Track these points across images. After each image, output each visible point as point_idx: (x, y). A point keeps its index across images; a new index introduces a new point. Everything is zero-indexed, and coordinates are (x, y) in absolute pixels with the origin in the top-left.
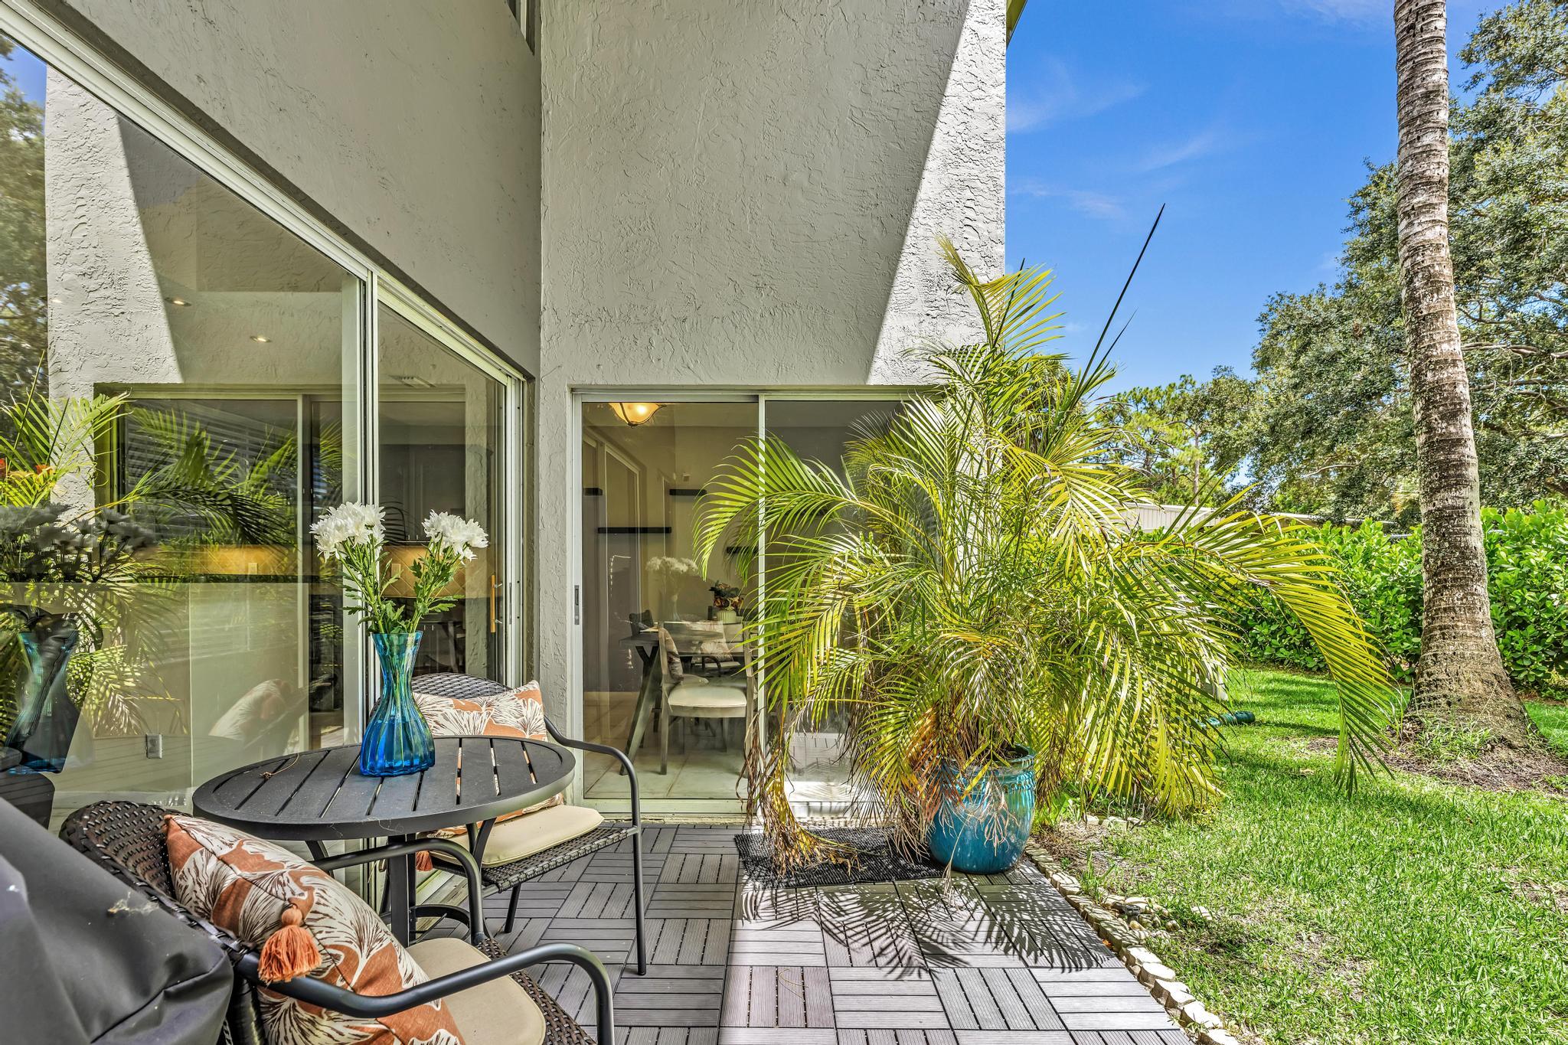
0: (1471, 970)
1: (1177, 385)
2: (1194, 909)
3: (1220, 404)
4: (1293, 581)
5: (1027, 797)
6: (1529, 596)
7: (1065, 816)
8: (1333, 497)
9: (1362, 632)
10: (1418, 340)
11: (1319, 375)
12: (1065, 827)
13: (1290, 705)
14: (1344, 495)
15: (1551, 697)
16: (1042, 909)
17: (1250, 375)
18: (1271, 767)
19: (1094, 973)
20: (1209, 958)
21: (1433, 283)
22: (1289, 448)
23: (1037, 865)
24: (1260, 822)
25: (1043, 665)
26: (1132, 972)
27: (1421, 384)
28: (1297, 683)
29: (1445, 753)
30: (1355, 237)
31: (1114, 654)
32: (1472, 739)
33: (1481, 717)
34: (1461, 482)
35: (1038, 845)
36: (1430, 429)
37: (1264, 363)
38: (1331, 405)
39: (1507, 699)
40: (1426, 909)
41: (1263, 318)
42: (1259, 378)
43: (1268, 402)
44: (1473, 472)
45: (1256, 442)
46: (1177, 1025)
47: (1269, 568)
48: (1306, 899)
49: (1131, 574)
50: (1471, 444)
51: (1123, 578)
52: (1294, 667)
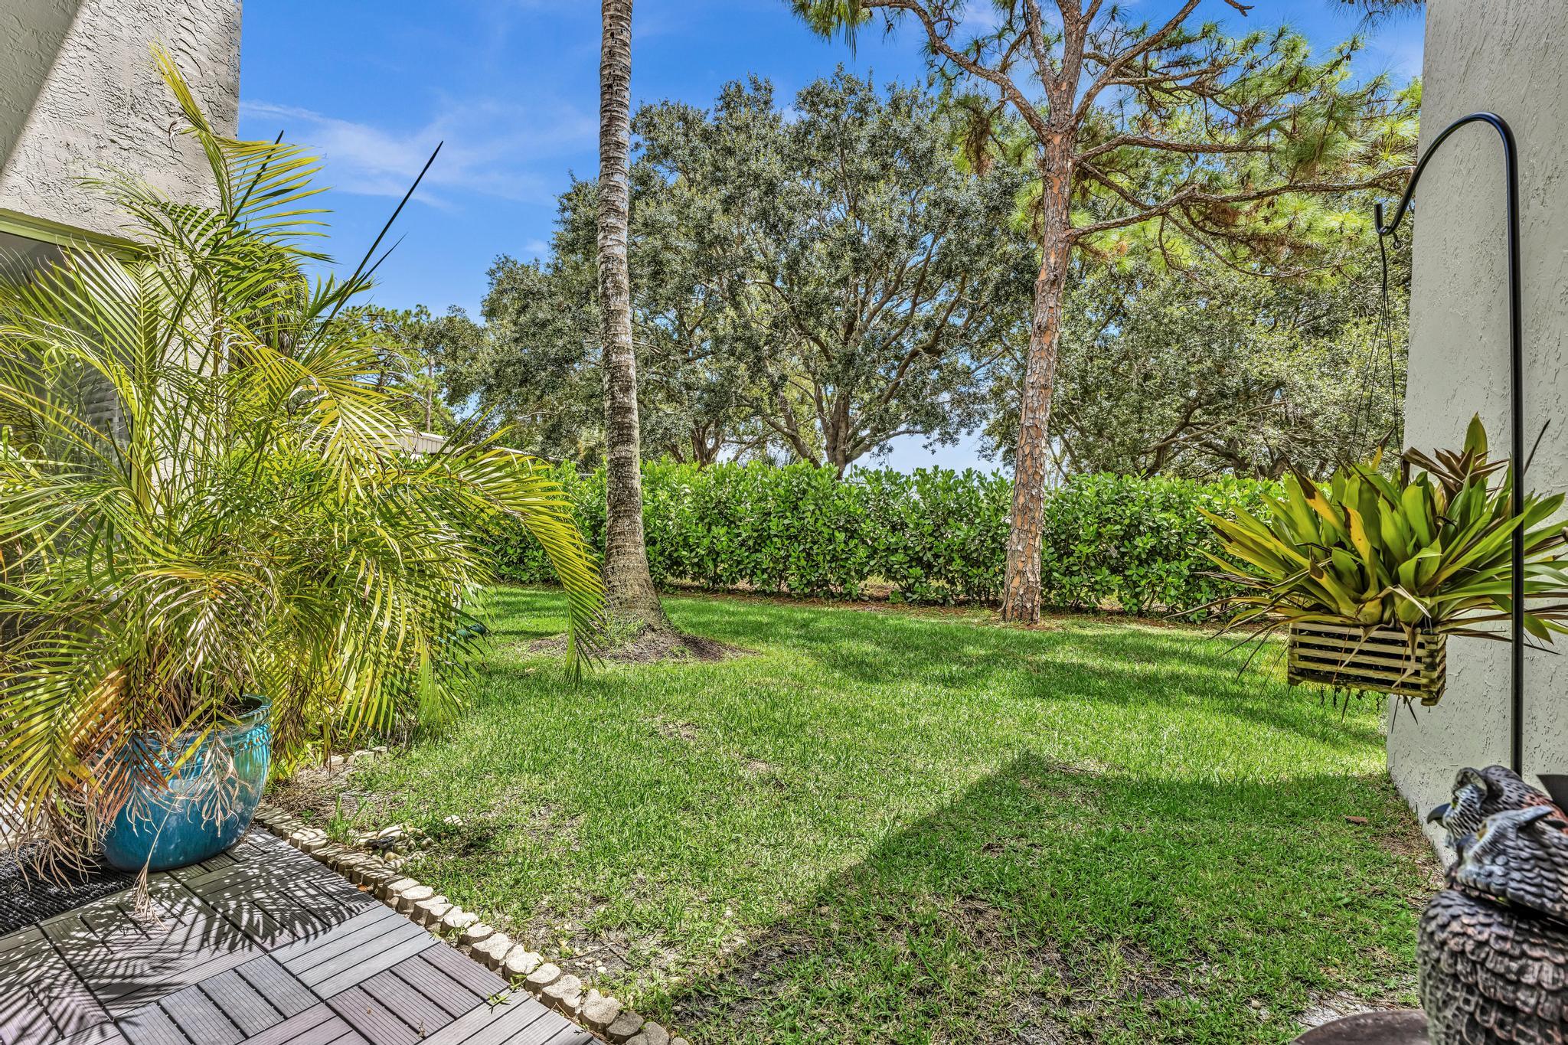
0: (642, 797)
1: (414, 312)
2: (447, 820)
3: (453, 340)
4: (539, 513)
5: (262, 755)
6: (658, 522)
7: (303, 764)
8: (540, 438)
9: (582, 553)
10: (607, 329)
11: (534, 335)
12: (304, 777)
13: (512, 614)
14: (548, 438)
15: (667, 592)
16: (280, 879)
17: (480, 322)
18: (503, 672)
19: (349, 925)
20: (463, 862)
21: (617, 286)
22: (509, 392)
23: (271, 830)
24: (497, 723)
25: (288, 601)
26: (390, 906)
27: (608, 362)
28: (516, 595)
29: (618, 641)
30: (561, 229)
31: (376, 584)
32: (633, 628)
33: (638, 611)
34: (629, 440)
35: (269, 806)
36: (614, 398)
37: (491, 313)
38: (543, 361)
39: (651, 595)
40: (613, 762)
41: (492, 273)
42: (487, 325)
43: (494, 348)
44: (636, 433)
45: (484, 382)
46: (438, 938)
47: (519, 501)
48: (536, 779)
49: (394, 502)
50: (636, 412)
51: (385, 505)
52: (512, 581)
